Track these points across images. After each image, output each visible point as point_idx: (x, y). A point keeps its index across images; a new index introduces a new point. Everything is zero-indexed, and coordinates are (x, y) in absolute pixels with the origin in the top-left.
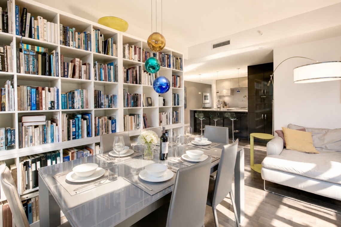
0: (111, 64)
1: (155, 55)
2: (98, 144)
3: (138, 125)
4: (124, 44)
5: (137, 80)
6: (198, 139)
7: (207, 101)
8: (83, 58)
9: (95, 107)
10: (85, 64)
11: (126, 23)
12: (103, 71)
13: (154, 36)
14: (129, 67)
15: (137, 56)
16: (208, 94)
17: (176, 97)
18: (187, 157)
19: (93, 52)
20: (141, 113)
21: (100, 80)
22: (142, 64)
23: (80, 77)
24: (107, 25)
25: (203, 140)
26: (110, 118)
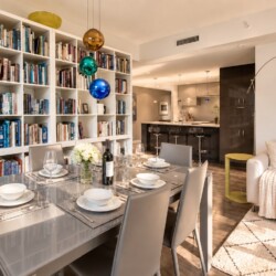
0: (43, 65)
1: (92, 54)
2: (27, 154)
3: (72, 135)
4: (57, 42)
5: (71, 83)
6: (152, 160)
7: (165, 112)
8: (12, 57)
9: (25, 113)
10: (13, 65)
11: (59, 20)
12: (33, 73)
13: (91, 33)
14: (63, 69)
15: (71, 56)
16: (166, 103)
17: (121, 105)
18: (138, 182)
19: (22, 51)
20: (76, 121)
21: (30, 82)
22: (77, 65)
23: (9, 79)
24: (38, 21)
25: (159, 162)
26: (41, 126)
